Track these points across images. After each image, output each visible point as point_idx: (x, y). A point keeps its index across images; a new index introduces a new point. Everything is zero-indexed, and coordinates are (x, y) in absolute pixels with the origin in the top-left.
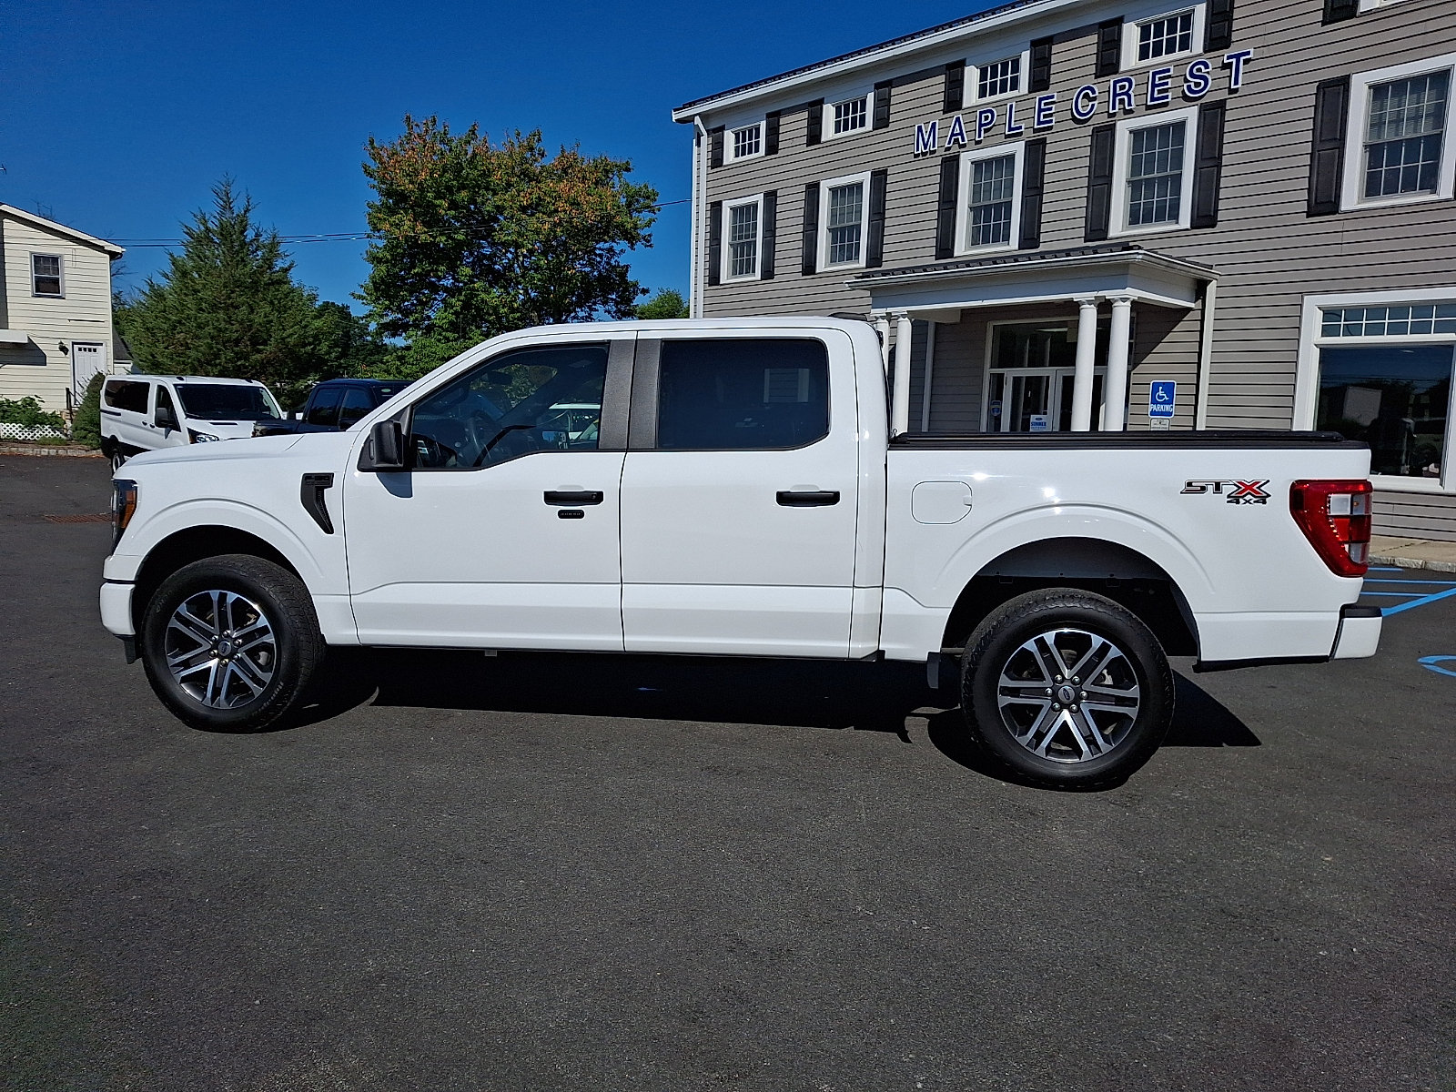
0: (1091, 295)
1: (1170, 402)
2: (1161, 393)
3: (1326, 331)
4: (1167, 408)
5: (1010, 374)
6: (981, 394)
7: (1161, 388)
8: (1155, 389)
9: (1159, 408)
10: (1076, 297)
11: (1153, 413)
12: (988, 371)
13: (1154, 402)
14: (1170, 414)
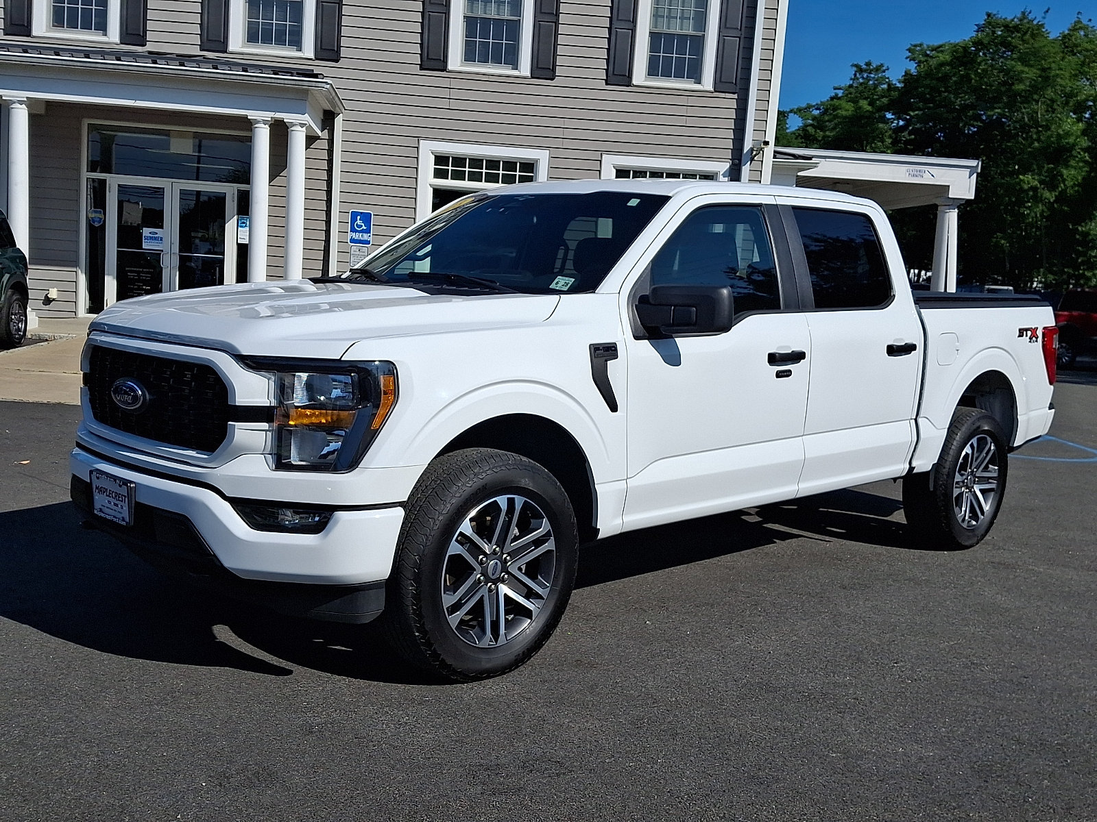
0: (268, 115)
1: (368, 231)
2: (359, 222)
3: (439, 174)
4: (366, 237)
5: (114, 181)
6: (78, 201)
7: (359, 217)
8: (354, 220)
9: (357, 236)
10: (252, 114)
11: (353, 241)
12: (85, 175)
13: (353, 230)
14: (368, 242)
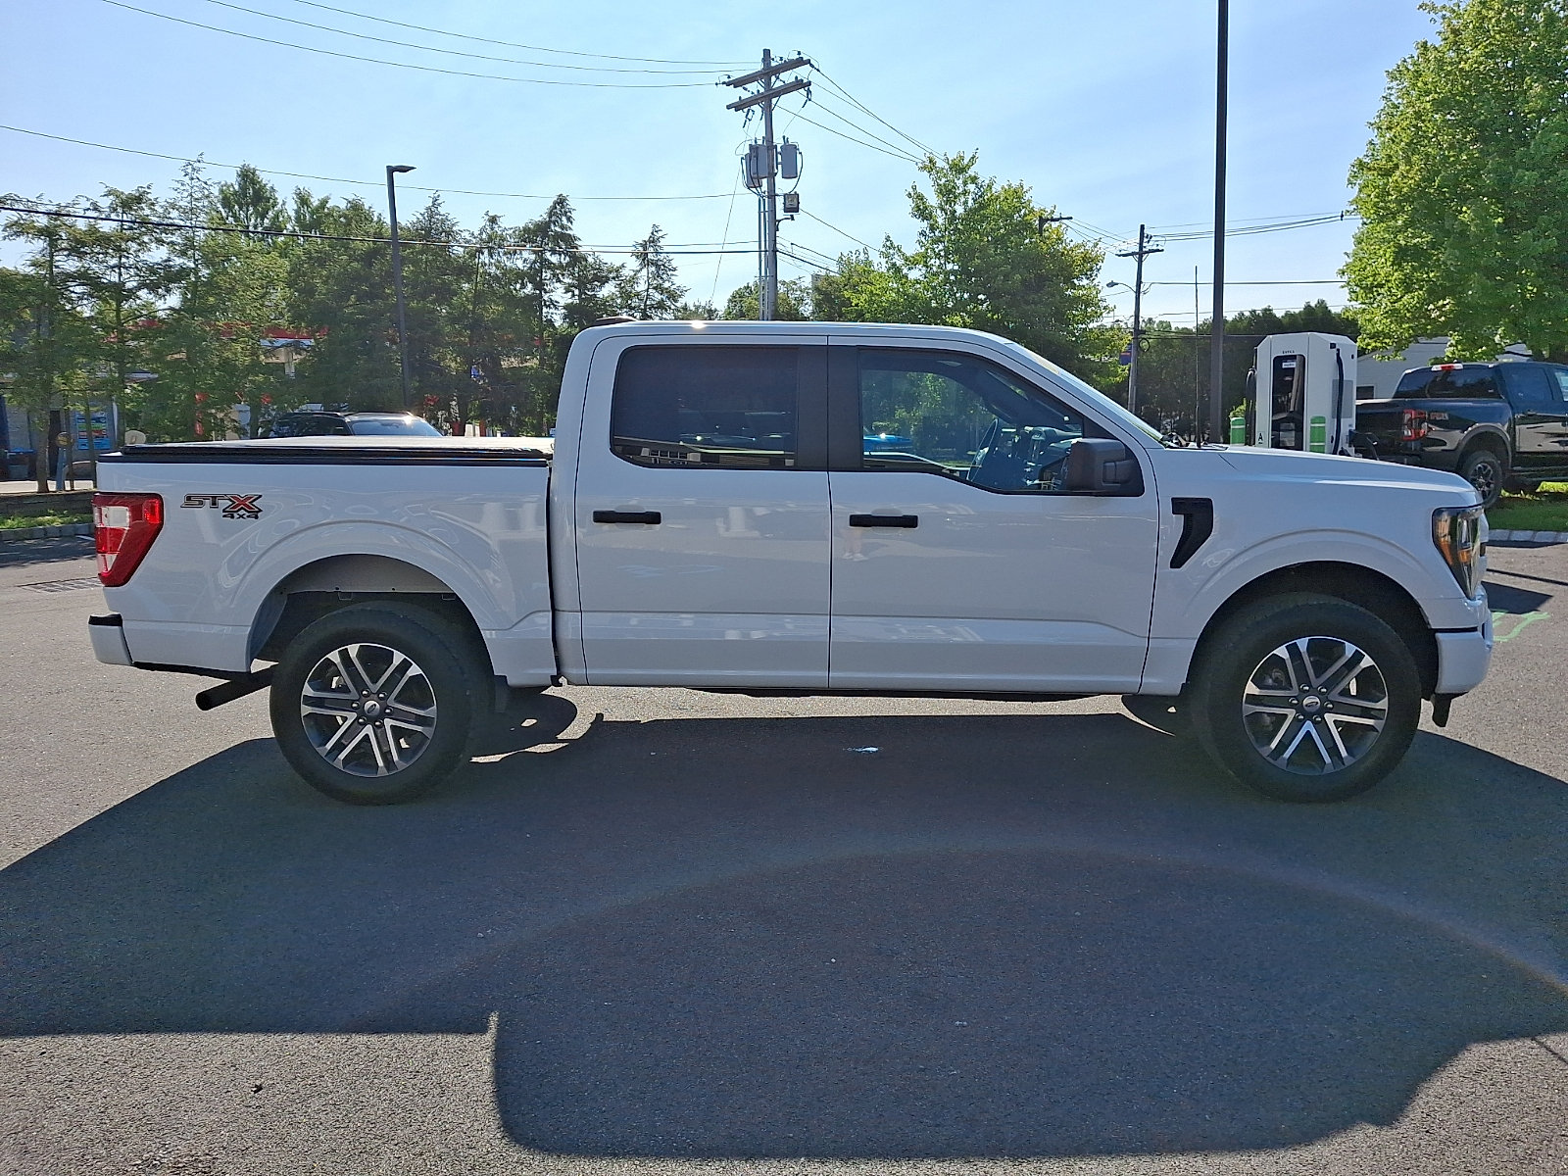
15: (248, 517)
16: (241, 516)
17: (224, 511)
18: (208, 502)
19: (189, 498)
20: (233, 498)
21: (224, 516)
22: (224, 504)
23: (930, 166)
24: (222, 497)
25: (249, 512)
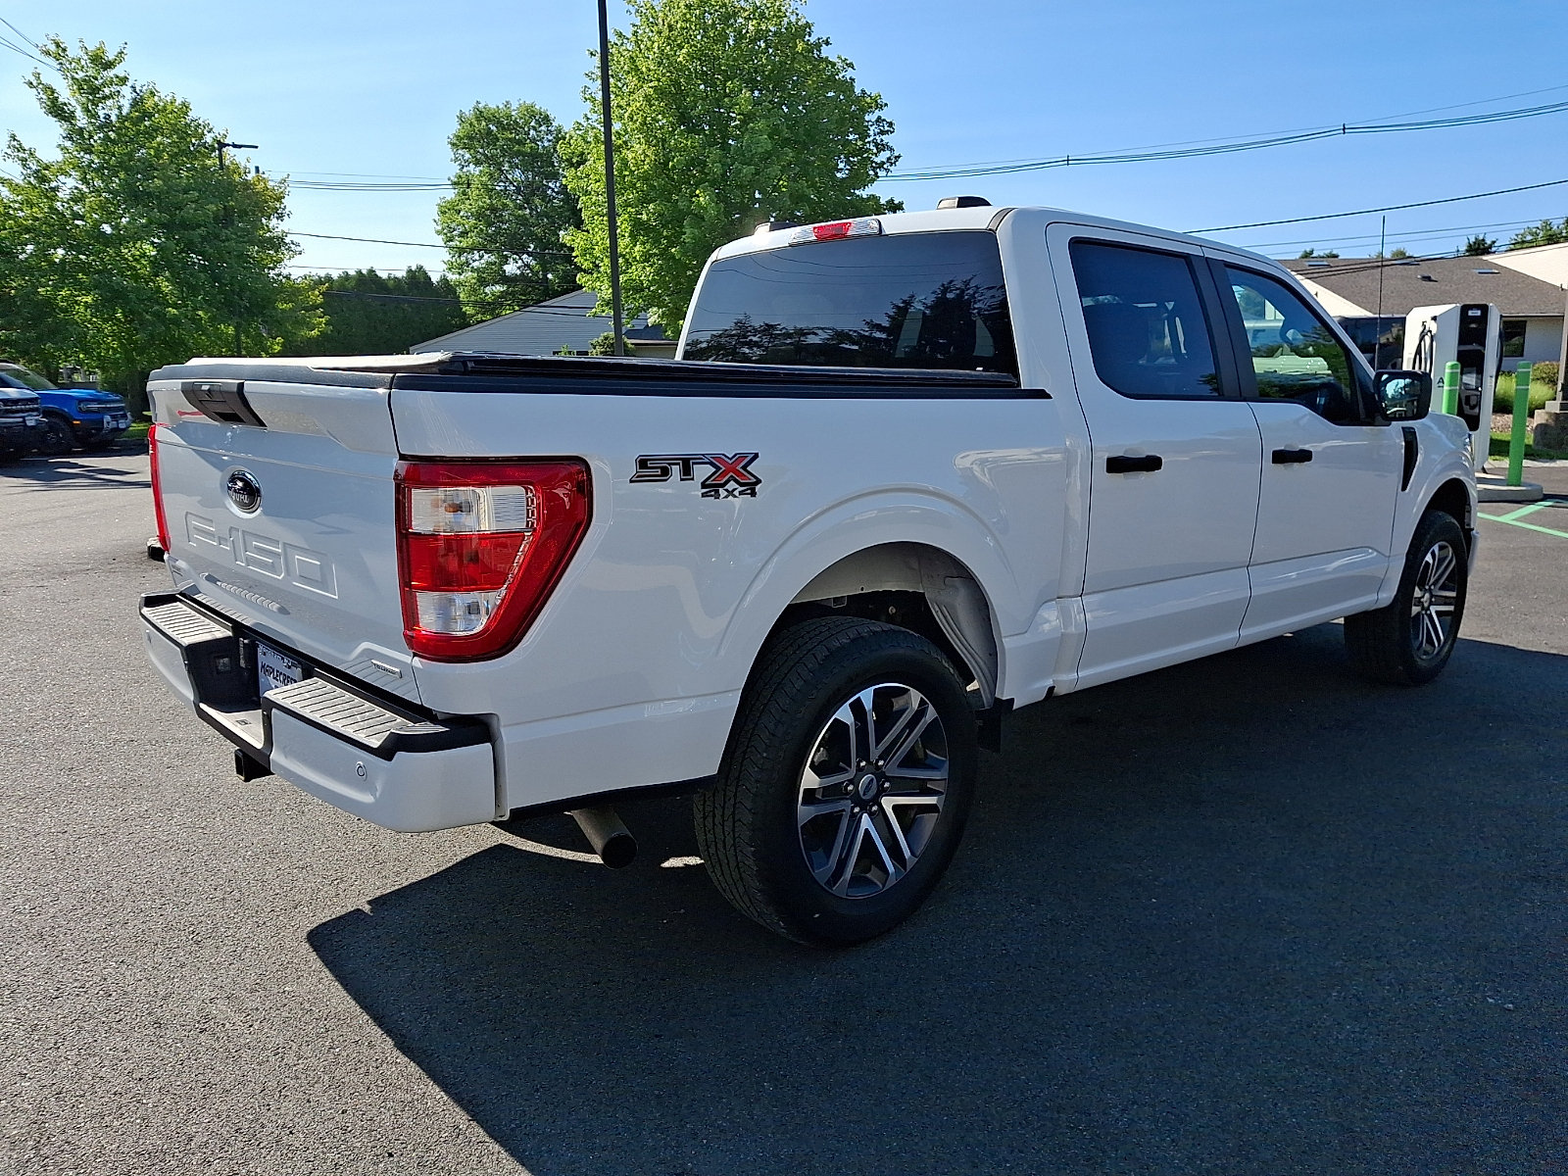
15: (741, 493)
16: (730, 493)
17: (704, 485)
18: (676, 470)
19: (643, 463)
20: (714, 461)
21: (703, 495)
22: (702, 472)
23: (59, 52)
24: (701, 460)
25: (741, 485)
